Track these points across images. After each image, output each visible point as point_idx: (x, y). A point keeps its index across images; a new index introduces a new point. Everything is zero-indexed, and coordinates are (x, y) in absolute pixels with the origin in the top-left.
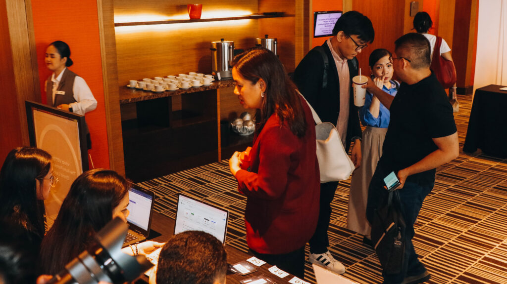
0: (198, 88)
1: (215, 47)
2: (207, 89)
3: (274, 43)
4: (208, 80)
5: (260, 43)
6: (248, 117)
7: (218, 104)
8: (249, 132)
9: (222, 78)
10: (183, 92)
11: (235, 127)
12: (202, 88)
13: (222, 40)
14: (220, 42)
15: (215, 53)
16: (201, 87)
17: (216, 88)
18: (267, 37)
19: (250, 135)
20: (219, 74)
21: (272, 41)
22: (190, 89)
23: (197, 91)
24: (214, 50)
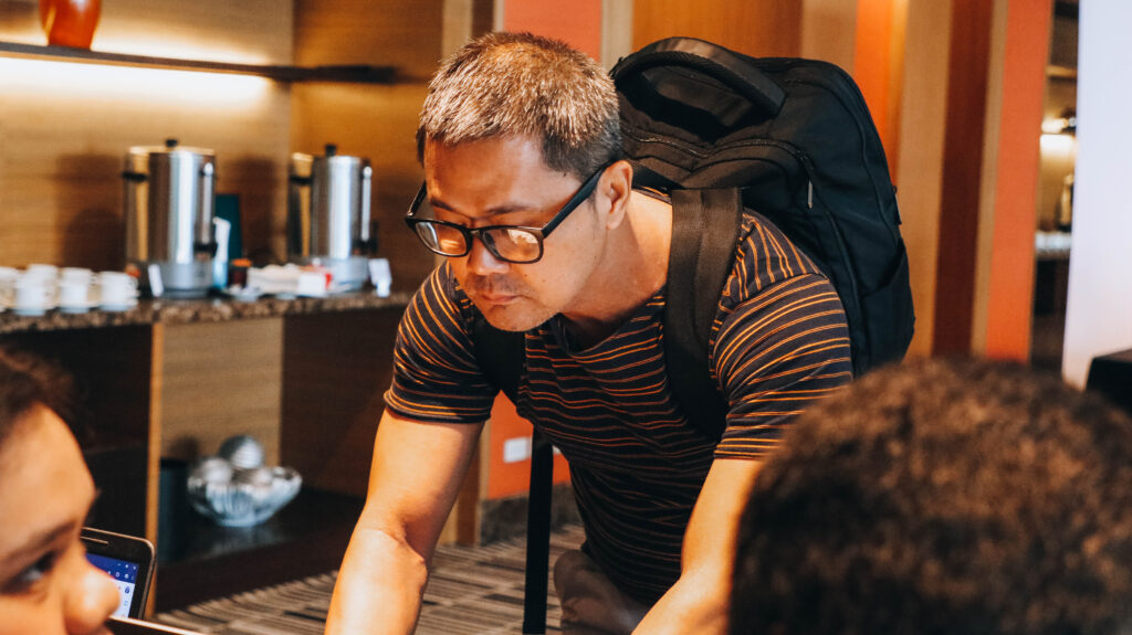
0: (81, 316)
1: (141, 166)
2: (117, 322)
3: (361, 177)
4: (118, 292)
5: (304, 171)
6: (248, 456)
7: (157, 383)
8: (258, 510)
9: (167, 290)
10: (23, 325)
11: (203, 489)
12: (96, 315)
13: (171, 143)
14: (161, 149)
15: (142, 192)
16: (93, 310)
17: (148, 318)
18: (331, 150)
19: (259, 526)
20: (154, 273)
21: (352, 168)
22: (50, 313)
23: (77, 324)
24: (139, 178)
